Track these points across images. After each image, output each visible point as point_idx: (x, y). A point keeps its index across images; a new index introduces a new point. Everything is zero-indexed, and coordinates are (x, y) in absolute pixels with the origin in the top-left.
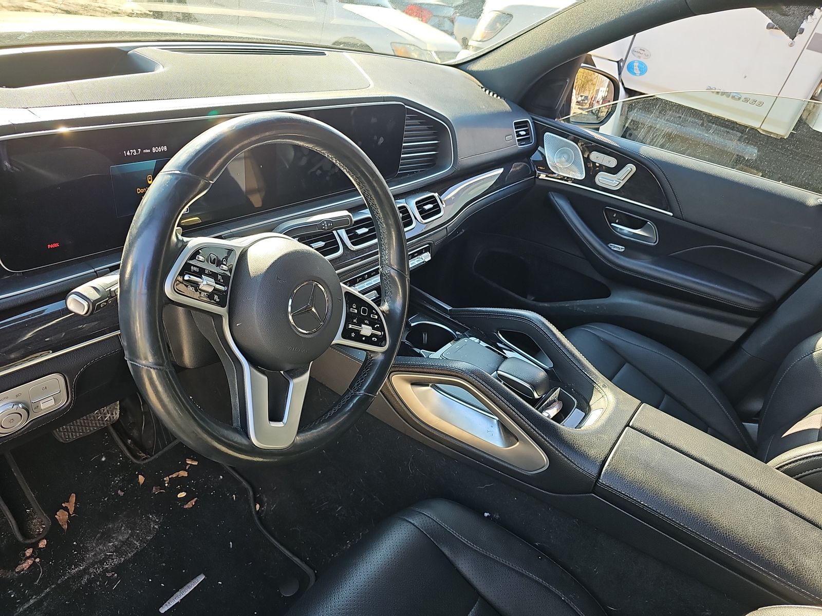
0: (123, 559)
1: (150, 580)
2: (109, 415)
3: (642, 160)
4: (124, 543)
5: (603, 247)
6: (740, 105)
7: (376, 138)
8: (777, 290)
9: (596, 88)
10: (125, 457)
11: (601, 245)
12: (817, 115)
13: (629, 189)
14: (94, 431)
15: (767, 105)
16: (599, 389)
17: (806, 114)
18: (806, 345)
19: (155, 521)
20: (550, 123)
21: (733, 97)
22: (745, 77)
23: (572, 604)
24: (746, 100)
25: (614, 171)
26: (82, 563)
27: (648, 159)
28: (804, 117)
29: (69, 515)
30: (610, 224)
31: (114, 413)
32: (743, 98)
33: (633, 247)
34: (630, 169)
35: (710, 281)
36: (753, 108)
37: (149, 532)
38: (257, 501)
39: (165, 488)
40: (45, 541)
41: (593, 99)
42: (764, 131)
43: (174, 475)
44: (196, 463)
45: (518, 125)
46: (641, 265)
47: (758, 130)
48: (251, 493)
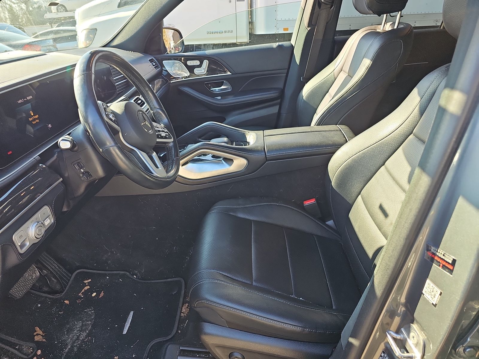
0: (87, 331)
1: (109, 328)
2: (34, 275)
3: (209, 56)
4: (82, 327)
5: (213, 100)
6: (223, 35)
7: (103, 77)
8: (281, 86)
9: (169, 42)
10: (50, 298)
11: (212, 99)
12: (255, 28)
13: (210, 70)
14: (31, 286)
15: (234, 32)
16: (247, 134)
17: (250, 30)
18: (300, 97)
19: (90, 311)
20: (163, 56)
21: (220, 33)
22: (220, 22)
23: (281, 204)
24: (225, 32)
25: (200, 66)
26: (68, 345)
27: (211, 55)
28: (250, 32)
29: (42, 336)
30: (210, 90)
31: (36, 273)
32: (224, 32)
33: (224, 95)
34: (206, 63)
35: (257, 93)
36: (229, 34)
37: (91, 315)
38: (133, 275)
39: (82, 298)
40: (40, 351)
41: (170, 48)
42: (239, 43)
43: (83, 291)
44: (90, 280)
45: (151, 61)
46: (231, 100)
47: (237, 43)
48: (128, 273)
